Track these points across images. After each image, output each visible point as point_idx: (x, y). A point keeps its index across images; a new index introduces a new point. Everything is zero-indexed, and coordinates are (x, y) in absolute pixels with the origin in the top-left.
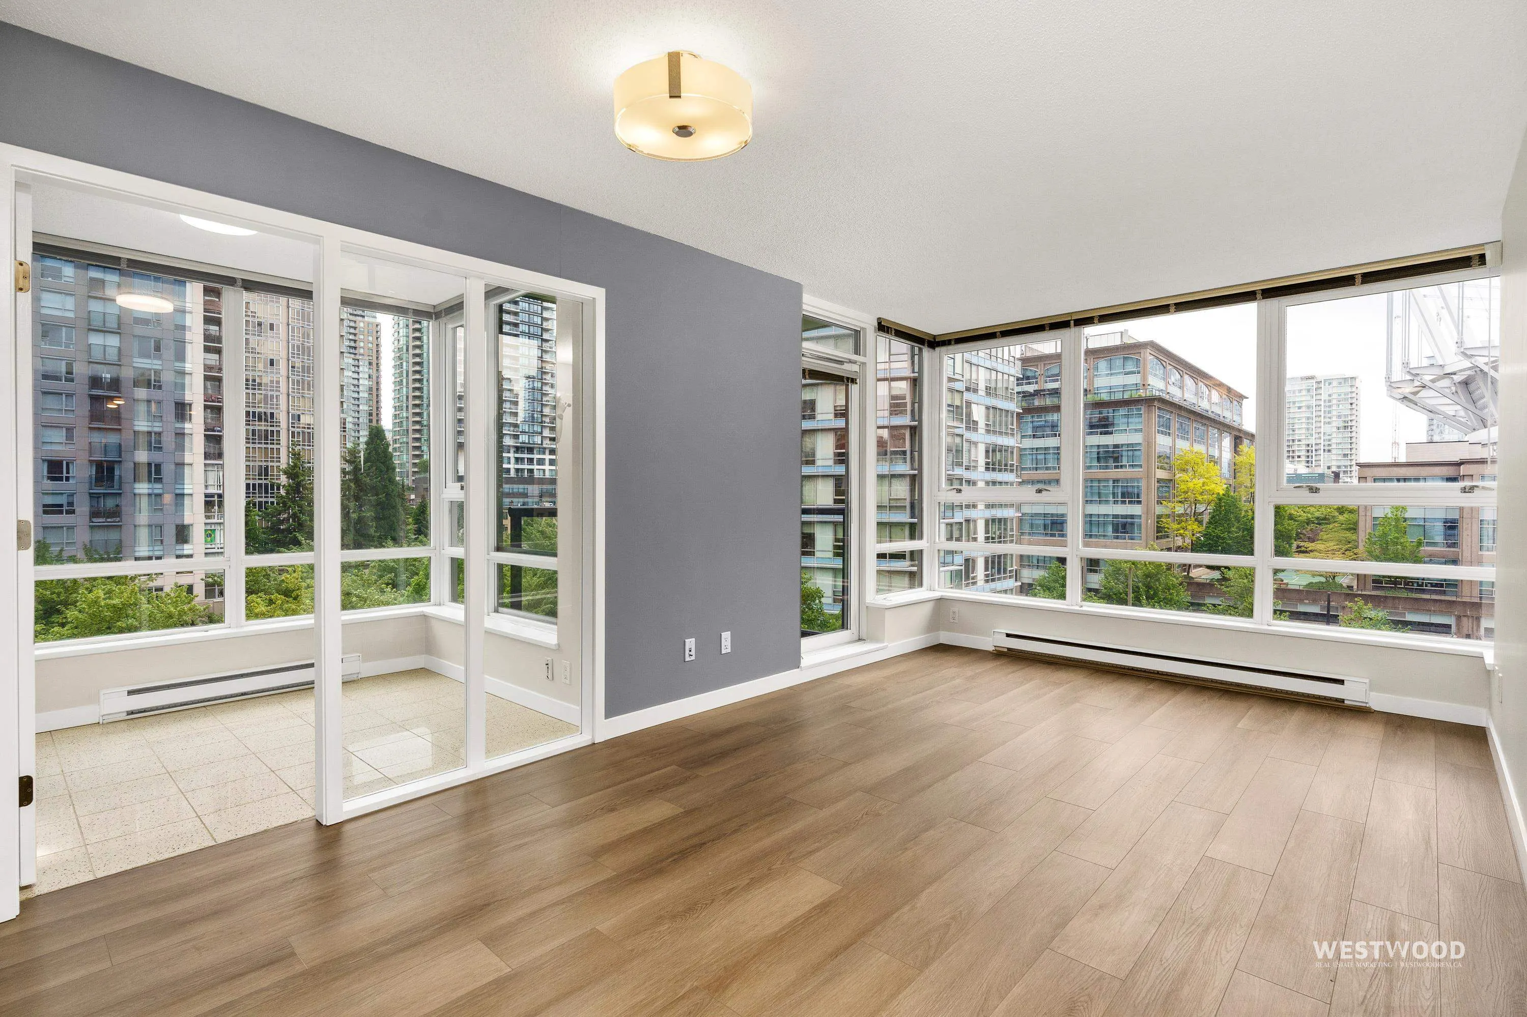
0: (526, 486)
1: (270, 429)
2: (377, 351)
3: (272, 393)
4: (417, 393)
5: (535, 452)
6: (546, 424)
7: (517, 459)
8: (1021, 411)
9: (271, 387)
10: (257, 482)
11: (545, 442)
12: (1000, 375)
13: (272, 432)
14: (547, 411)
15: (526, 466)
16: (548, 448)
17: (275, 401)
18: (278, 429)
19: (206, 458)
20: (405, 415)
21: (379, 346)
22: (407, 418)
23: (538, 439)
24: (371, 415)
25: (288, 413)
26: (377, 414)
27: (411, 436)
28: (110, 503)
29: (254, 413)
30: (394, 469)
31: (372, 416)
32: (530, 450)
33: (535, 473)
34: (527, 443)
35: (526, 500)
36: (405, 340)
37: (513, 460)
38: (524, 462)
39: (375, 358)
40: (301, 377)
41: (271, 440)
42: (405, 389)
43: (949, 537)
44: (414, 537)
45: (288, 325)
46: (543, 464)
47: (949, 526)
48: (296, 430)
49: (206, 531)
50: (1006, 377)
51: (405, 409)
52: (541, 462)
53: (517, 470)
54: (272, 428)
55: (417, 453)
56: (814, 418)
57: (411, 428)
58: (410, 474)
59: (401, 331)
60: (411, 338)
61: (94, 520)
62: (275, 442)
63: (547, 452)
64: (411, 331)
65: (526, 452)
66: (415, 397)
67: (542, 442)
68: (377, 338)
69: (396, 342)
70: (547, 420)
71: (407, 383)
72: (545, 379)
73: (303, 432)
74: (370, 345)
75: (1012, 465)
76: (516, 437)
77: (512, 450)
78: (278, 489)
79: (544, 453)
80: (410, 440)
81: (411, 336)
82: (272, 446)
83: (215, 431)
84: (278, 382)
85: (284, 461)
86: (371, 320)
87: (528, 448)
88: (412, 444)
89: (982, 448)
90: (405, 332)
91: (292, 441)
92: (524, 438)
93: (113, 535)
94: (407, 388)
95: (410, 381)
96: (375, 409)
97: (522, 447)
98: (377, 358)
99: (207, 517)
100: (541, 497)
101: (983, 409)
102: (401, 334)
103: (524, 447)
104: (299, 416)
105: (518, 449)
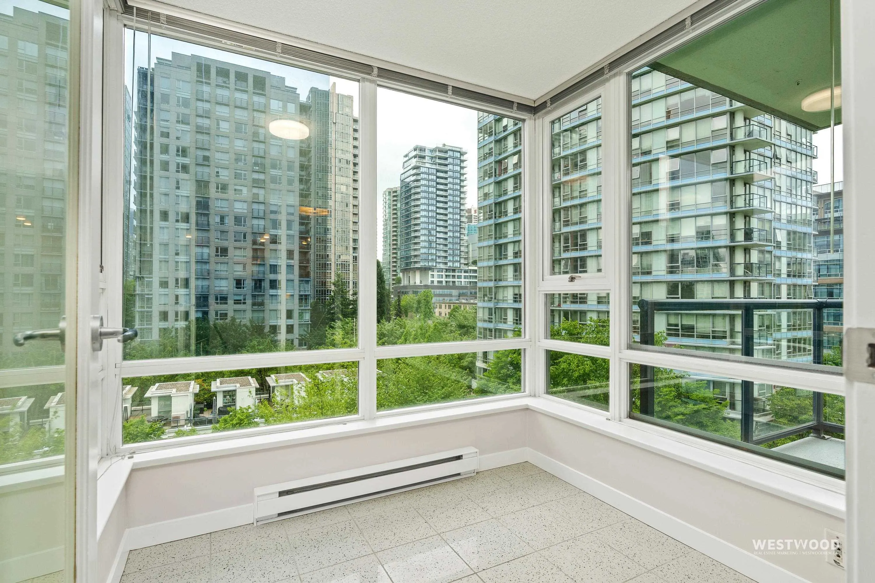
0: (451, 291)
4: (395, 242)
5: (456, 271)
6: (462, 256)
7: (446, 276)
8: (817, 233)
9: (327, 241)
10: (321, 289)
11: (461, 266)
12: (799, 208)
14: (463, 249)
15: (451, 280)
17: (329, 248)
18: (330, 262)
19: (300, 277)
22: (390, 255)
23: (457, 265)
25: (335, 254)
27: (392, 264)
28: (260, 300)
29: (320, 255)
30: (384, 282)
32: (454, 271)
33: (456, 283)
34: (452, 267)
35: (451, 298)
36: (389, 215)
37: (444, 276)
40: (341, 236)
41: (327, 268)
42: (388, 241)
43: (761, 325)
44: (394, 317)
46: (461, 278)
47: (761, 317)
48: (338, 263)
49: (299, 313)
50: (804, 209)
51: (389, 251)
52: (459, 277)
53: (446, 282)
54: (328, 262)
55: (395, 273)
56: (651, 244)
57: (392, 260)
58: (391, 284)
59: (387, 211)
60: (392, 214)
61: (254, 307)
63: (463, 272)
65: (451, 272)
66: (394, 244)
70: (463, 254)
71: (390, 237)
72: (462, 232)
73: (342, 264)
75: (810, 273)
76: (446, 263)
77: (444, 271)
78: (330, 292)
79: (461, 272)
80: (391, 267)
81: (392, 212)
83: (304, 264)
85: (333, 278)
88: (392, 269)
89: (784, 261)
90: (389, 210)
91: (337, 268)
92: (450, 264)
93: (261, 315)
94: (390, 240)
95: (391, 236)
99: (300, 306)
100: (459, 296)
101: (784, 233)
102: (387, 212)
103: (450, 269)
104: (340, 256)
105: (447, 270)
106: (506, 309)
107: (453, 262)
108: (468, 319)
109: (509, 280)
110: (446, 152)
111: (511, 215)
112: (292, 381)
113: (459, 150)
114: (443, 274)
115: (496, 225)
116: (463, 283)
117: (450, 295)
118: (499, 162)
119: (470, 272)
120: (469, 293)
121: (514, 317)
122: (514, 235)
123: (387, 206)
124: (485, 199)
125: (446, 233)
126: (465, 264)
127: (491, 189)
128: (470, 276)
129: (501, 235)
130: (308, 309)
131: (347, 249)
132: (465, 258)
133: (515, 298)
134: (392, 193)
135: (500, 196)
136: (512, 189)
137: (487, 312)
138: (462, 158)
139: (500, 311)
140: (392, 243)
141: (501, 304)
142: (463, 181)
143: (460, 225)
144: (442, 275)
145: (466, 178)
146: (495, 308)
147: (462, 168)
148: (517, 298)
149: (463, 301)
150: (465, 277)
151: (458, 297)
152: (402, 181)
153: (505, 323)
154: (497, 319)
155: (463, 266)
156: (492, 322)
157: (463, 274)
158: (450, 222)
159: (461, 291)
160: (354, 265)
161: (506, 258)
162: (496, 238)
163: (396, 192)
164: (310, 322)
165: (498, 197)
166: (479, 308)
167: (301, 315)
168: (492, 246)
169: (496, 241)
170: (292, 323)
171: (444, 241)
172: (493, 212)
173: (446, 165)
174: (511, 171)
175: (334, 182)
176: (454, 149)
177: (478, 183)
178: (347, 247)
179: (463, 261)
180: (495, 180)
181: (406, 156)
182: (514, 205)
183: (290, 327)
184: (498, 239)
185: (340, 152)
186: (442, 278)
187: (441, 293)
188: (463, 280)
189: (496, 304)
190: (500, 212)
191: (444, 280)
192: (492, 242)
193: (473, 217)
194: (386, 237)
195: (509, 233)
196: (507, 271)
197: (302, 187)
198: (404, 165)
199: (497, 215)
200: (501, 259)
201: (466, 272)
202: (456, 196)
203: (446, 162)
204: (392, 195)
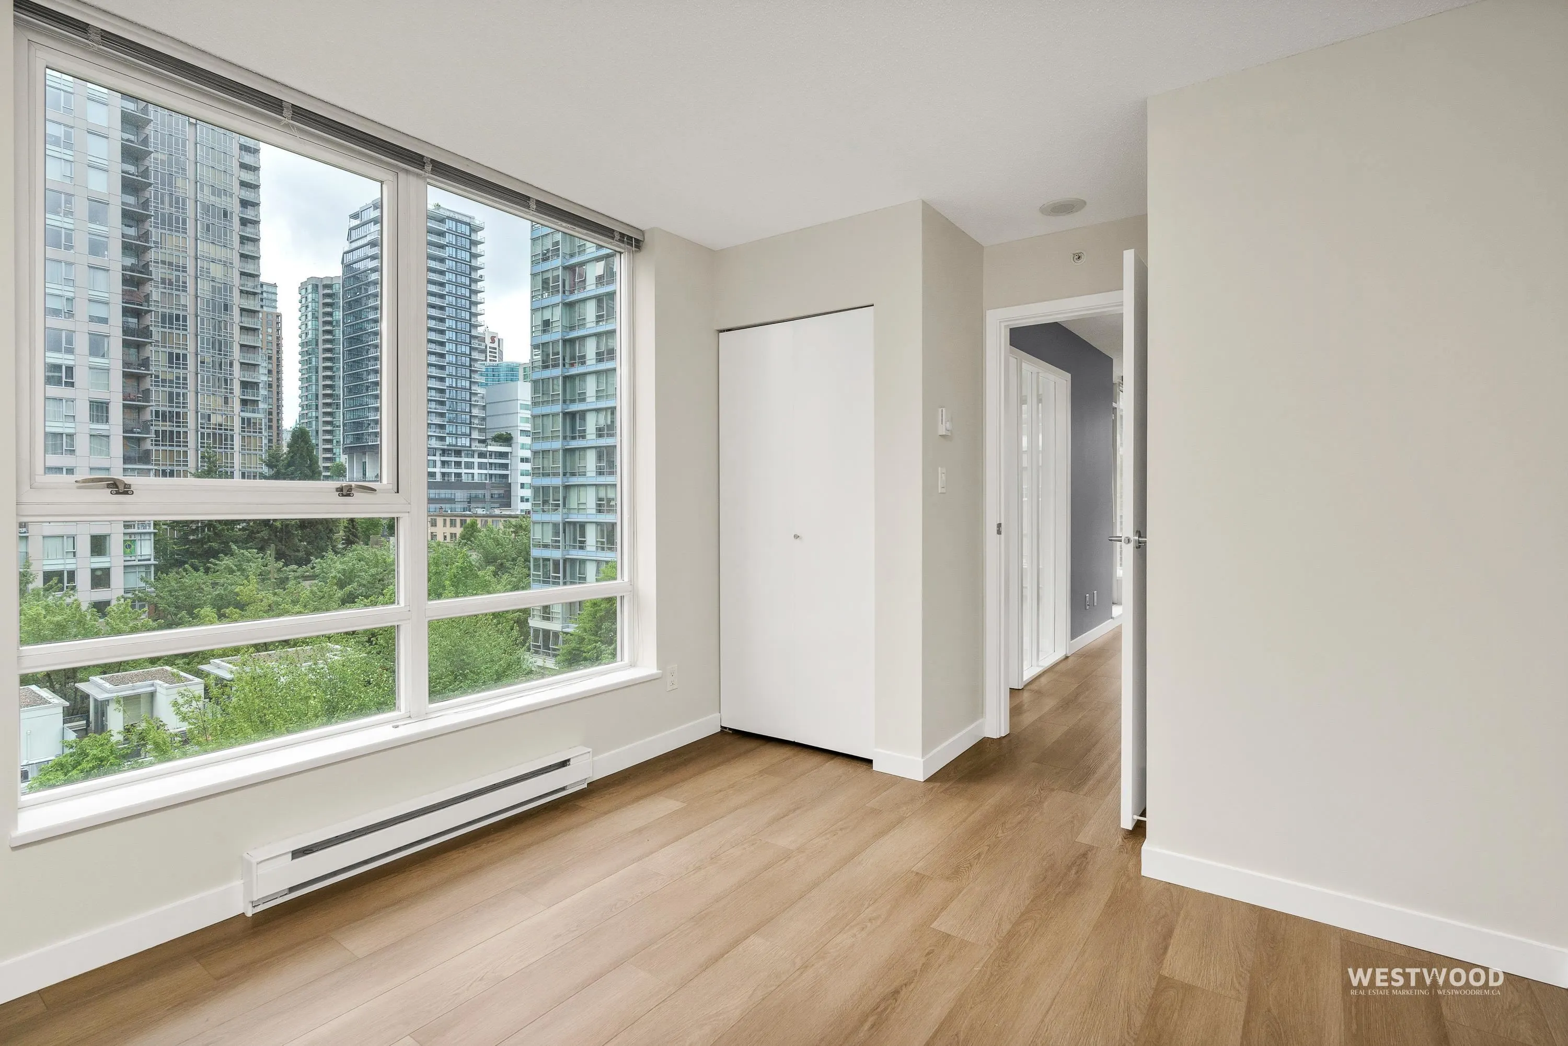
0: (453, 491)
1: (175, 429)
2: (278, 345)
3: (178, 390)
5: (463, 455)
6: (475, 426)
7: (443, 463)
9: (176, 383)
11: (473, 444)
13: (179, 433)
14: (475, 412)
15: (453, 470)
16: (477, 451)
17: (182, 398)
18: (185, 430)
19: (124, 463)
20: (314, 414)
21: (281, 338)
22: (317, 417)
23: (465, 442)
24: (270, 413)
25: (197, 412)
26: (278, 414)
27: (322, 437)
31: (272, 415)
32: (458, 453)
33: (463, 478)
34: (454, 446)
35: (453, 506)
36: (314, 333)
37: (439, 464)
38: (451, 466)
39: (275, 352)
40: (211, 373)
41: (177, 442)
42: (314, 387)
44: (342, 546)
45: (197, 316)
46: (472, 468)
48: (206, 431)
49: (125, 541)
51: (314, 407)
52: (469, 465)
53: (443, 474)
54: (178, 429)
55: (329, 455)
57: (322, 428)
59: (310, 323)
60: (320, 332)
62: (182, 444)
63: (476, 455)
64: (321, 324)
65: (453, 455)
66: (326, 396)
67: (470, 444)
68: (278, 330)
69: (304, 336)
70: (476, 421)
71: (317, 380)
72: (474, 378)
73: (214, 434)
74: (270, 338)
76: (442, 438)
77: (438, 453)
79: (473, 456)
81: (321, 329)
82: (178, 449)
83: (135, 433)
84: (185, 379)
85: (193, 464)
86: (270, 310)
87: (455, 450)
90: (314, 324)
91: (201, 443)
92: (450, 440)
94: (317, 385)
95: (320, 378)
96: (275, 407)
97: (449, 450)
98: (278, 352)
99: (126, 527)
100: (469, 502)
102: (310, 327)
103: (451, 450)
104: (209, 416)
105: (444, 452)
106: (582, 526)
107: (457, 435)
108: (502, 545)
109: (588, 474)
110: (442, 220)
111: (591, 363)
112: (153, 685)
113: (468, 220)
114: (437, 458)
115: (566, 378)
116: (476, 477)
117: (451, 501)
118: (571, 269)
119: (491, 455)
120: (488, 497)
121: (597, 537)
122: (598, 398)
123: (310, 315)
124: (544, 331)
125: (442, 379)
126: (481, 441)
127: (556, 315)
128: (491, 464)
129: (574, 395)
130: (150, 533)
131: (226, 402)
132: (480, 430)
133: (600, 505)
134: (320, 288)
135: (572, 328)
136: (594, 319)
137: (549, 529)
138: (473, 237)
139: (572, 527)
140: (321, 392)
141: (575, 516)
142: (476, 281)
143: (470, 366)
144: (435, 461)
145: (481, 276)
146: (565, 524)
147: (475, 256)
148: (604, 505)
149: (480, 511)
150: (481, 466)
151: (466, 505)
152: (347, 267)
153: (582, 548)
154: (567, 543)
155: (477, 444)
156: (558, 547)
157: (476, 460)
158: (449, 358)
159: (474, 492)
160: (243, 437)
161: (584, 437)
162: (564, 402)
163: (329, 286)
164: (152, 562)
165: (568, 330)
166: (534, 523)
167: (129, 545)
168: (558, 414)
169: (565, 407)
170: (106, 565)
171: (438, 395)
172: (560, 356)
173: (442, 247)
174: (591, 288)
175: (193, 254)
176: (457, 217)
177: (532, 302)
178: (226, 399)
179: (475, 435)
180: (563, 300)
181: (355, 216)
182: (598, 348)
183: (99, 573)
184: (568, 402)
185: (207, 190)
186: (435, 466)
187: (443, 496)
188: (476, 471)
189: (565, 516)
190: (573, 358)
191: (438, 470)
192: (558, 408)
193: (488, 350)
194: (308, 380)
195: (588, 395)
196: (585, 459)
197: (129, 261)
198: (349, 235)
199: (567, 361)
200: (574, 438)
201: (482, 455)
202: (462, 308)
203: (442, 241)
204: (322, 291)
